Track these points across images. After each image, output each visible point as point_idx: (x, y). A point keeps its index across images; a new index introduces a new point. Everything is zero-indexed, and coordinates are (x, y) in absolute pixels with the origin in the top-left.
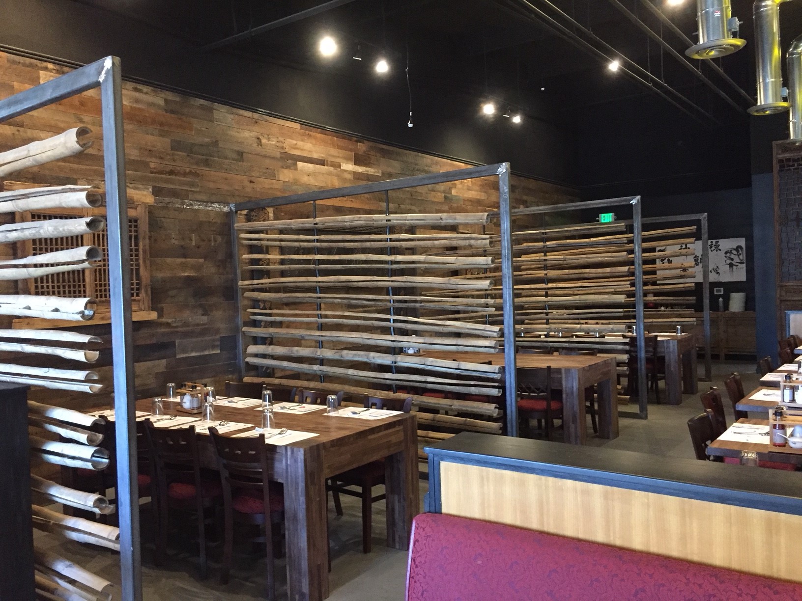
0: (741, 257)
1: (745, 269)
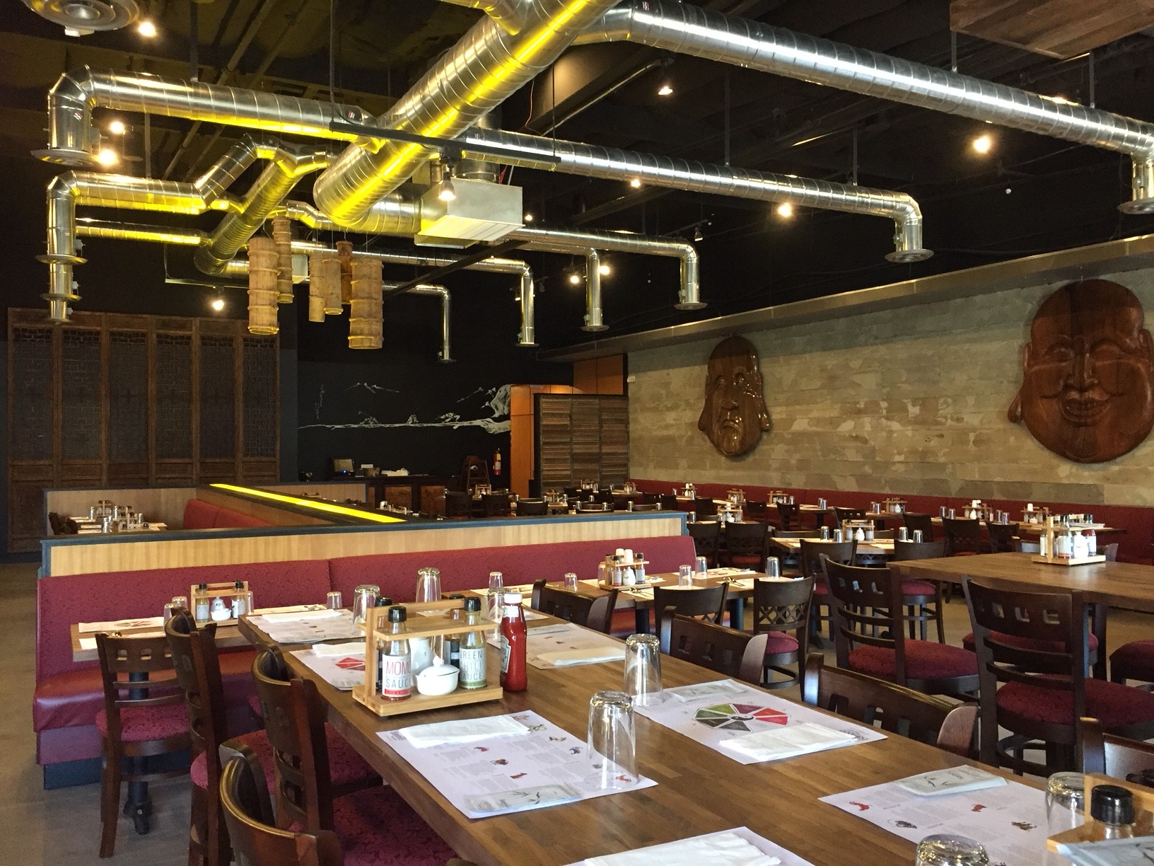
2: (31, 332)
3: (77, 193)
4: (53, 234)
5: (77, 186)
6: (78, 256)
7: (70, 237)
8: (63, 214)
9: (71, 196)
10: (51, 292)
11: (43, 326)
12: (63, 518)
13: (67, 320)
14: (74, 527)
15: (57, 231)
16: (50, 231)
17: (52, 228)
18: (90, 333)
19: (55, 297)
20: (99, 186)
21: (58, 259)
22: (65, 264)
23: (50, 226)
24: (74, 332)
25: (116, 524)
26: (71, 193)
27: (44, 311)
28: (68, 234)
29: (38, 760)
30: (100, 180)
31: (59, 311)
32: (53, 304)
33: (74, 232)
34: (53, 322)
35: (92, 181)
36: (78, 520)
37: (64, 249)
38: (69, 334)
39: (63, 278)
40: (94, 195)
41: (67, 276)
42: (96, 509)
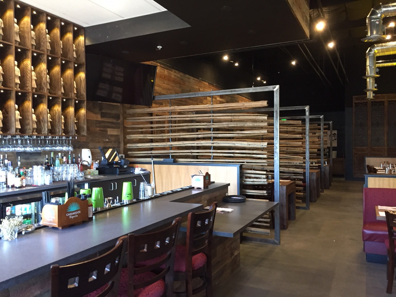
0: (335, 137)
1: (337, 142)
2: (360, 103)
3: (376, 52)
4: (368, 68)
5: (377, 49)
6: (377, 74)
7: (374, 68)
8: (372, 60)
9: (375, 53)
10: (367, 89)
11: (364, 101)
12: (371, 167)
13: (373, 98)
14: (375, 171)
15: (370, 67)
16: (367, 67)
17: (368, 66)
18: (381, 102)
19: (369, 90)
20: (385, 47)
21: (370, 76)
22: (372, 78)
23: (367, 65)
24: (375, 102)
25: (391, 170)
26: (375, 52)
27: (365, 96)
28: (373, 67)
29: (364, 250)
30: (385, 45)
31: (370, 95)
32: (368, 93)
33: (376, 66)
34: (368, 99)
35: (382, 46)
36: (377, 168)
37: (372, 73)
38: (374, 103)
39: (371, 83)
40: (383, 51)
41: (373, 82)
42: (383, 164)
